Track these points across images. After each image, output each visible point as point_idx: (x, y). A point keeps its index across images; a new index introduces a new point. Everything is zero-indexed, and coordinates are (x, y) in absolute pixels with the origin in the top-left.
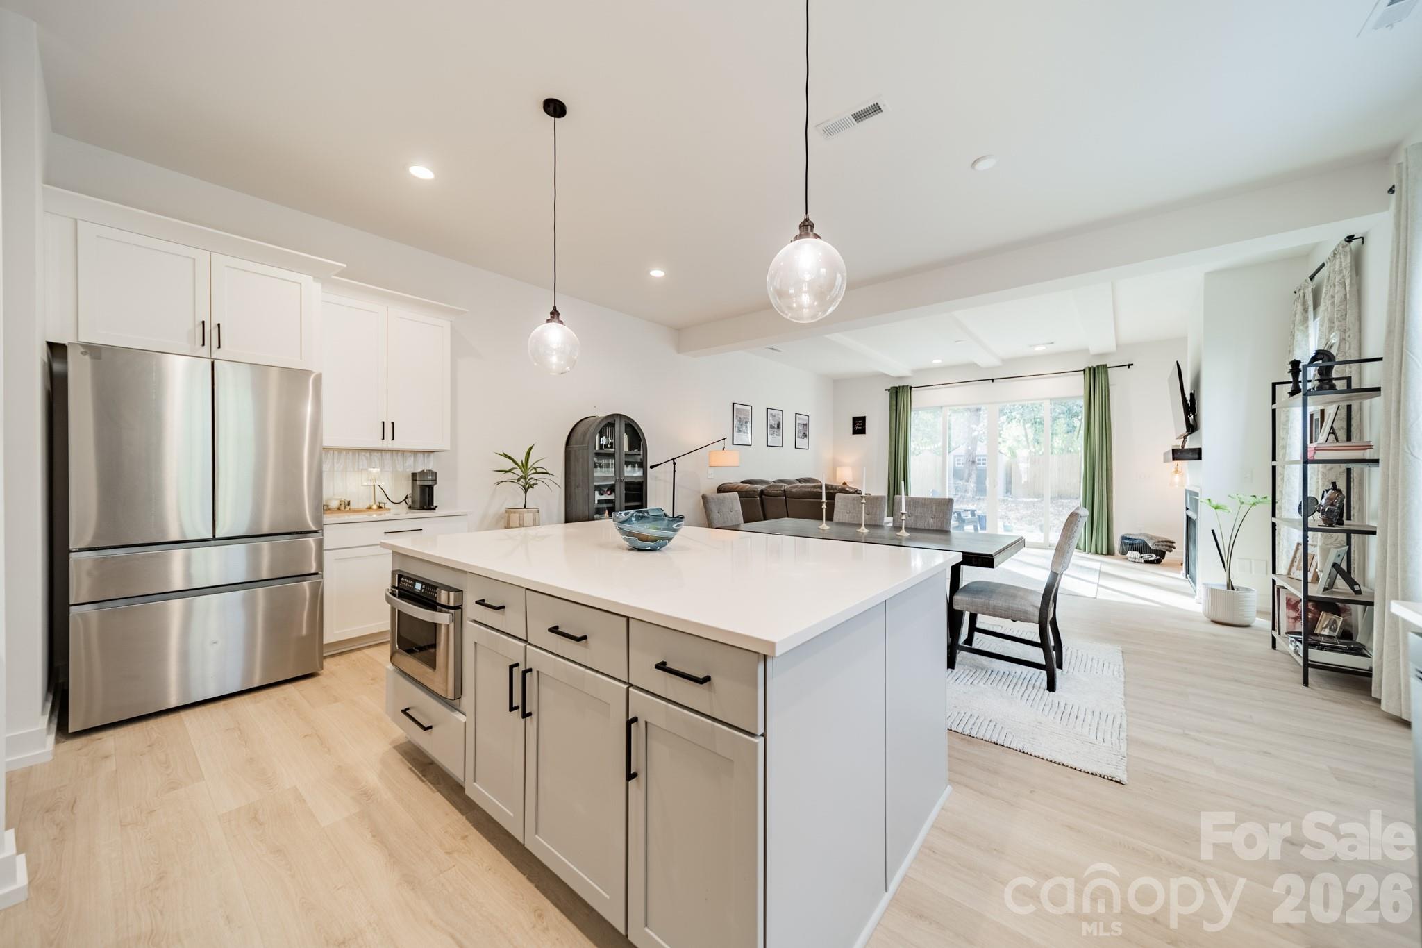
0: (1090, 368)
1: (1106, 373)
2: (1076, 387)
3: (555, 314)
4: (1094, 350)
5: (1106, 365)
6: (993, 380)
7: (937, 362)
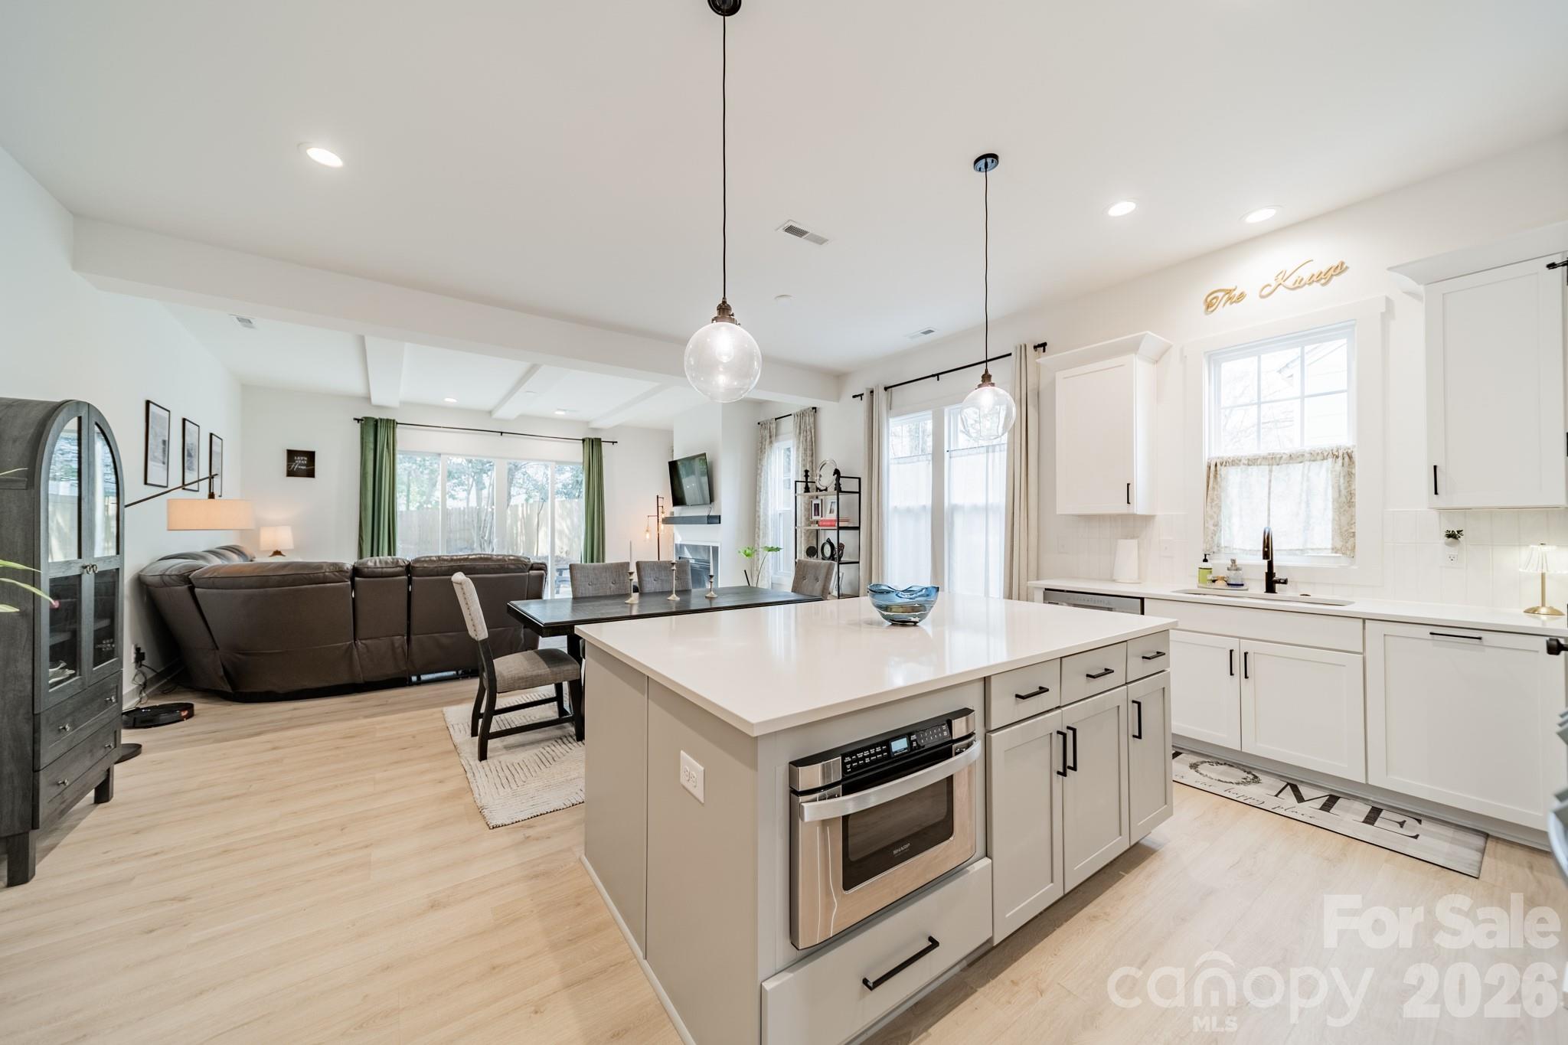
0: (589, 439)
1: (600, 446)
2: (576, 453)
3: (724, 310)
4: (595, 425)
5: (600, 439)
6: (502, 433)
7: (450, 400)
